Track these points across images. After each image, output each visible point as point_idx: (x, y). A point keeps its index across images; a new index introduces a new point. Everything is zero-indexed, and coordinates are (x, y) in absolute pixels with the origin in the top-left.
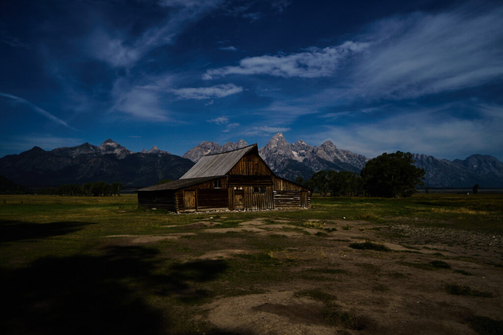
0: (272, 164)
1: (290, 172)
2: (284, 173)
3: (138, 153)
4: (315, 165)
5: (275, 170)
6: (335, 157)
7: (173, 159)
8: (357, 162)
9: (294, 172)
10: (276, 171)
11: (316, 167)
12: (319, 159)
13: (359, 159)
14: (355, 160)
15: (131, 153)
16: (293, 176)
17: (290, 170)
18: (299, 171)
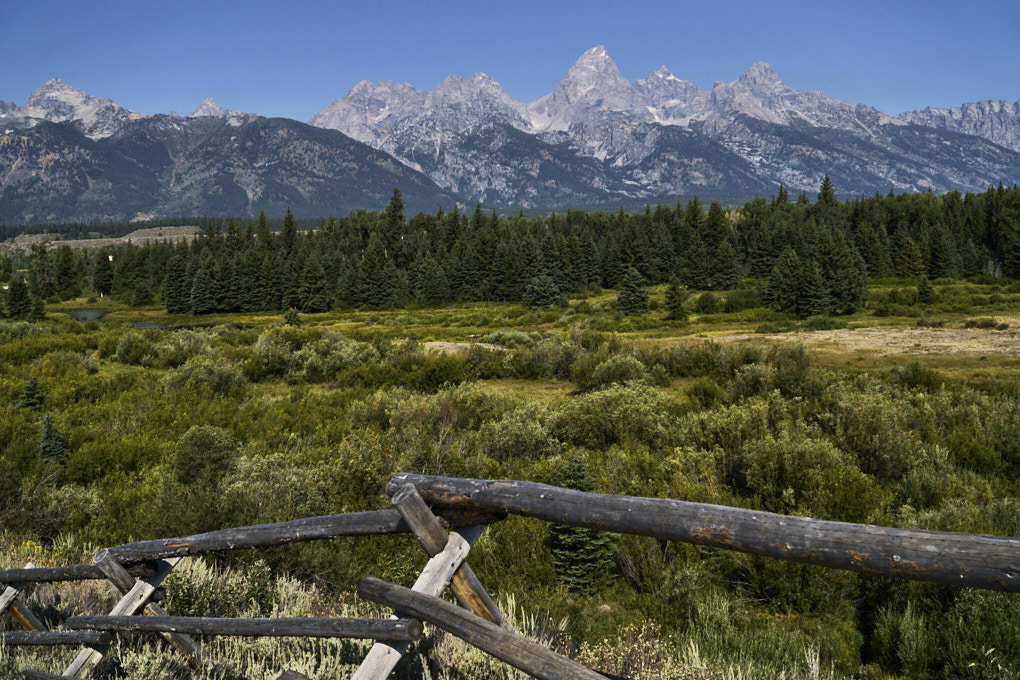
0: (596, 144)
1: (671, 163)
2: (653, 168)
3: (159, 118)
4: (738, 138)
5: (613, 160)
6: (791, 113)
7: (282, 133)
8: (857, 126)
9: (686, 161)
10: (619, 162)
11: (741, 144)
12: (743, 119)
13: (860, 115)
14: (848, 121)
15: (134, 117)
16: (685, 175)
17: (672, 158)
18: (701, 160)
